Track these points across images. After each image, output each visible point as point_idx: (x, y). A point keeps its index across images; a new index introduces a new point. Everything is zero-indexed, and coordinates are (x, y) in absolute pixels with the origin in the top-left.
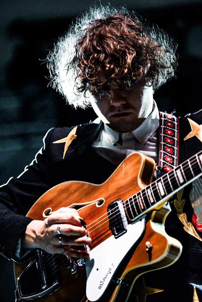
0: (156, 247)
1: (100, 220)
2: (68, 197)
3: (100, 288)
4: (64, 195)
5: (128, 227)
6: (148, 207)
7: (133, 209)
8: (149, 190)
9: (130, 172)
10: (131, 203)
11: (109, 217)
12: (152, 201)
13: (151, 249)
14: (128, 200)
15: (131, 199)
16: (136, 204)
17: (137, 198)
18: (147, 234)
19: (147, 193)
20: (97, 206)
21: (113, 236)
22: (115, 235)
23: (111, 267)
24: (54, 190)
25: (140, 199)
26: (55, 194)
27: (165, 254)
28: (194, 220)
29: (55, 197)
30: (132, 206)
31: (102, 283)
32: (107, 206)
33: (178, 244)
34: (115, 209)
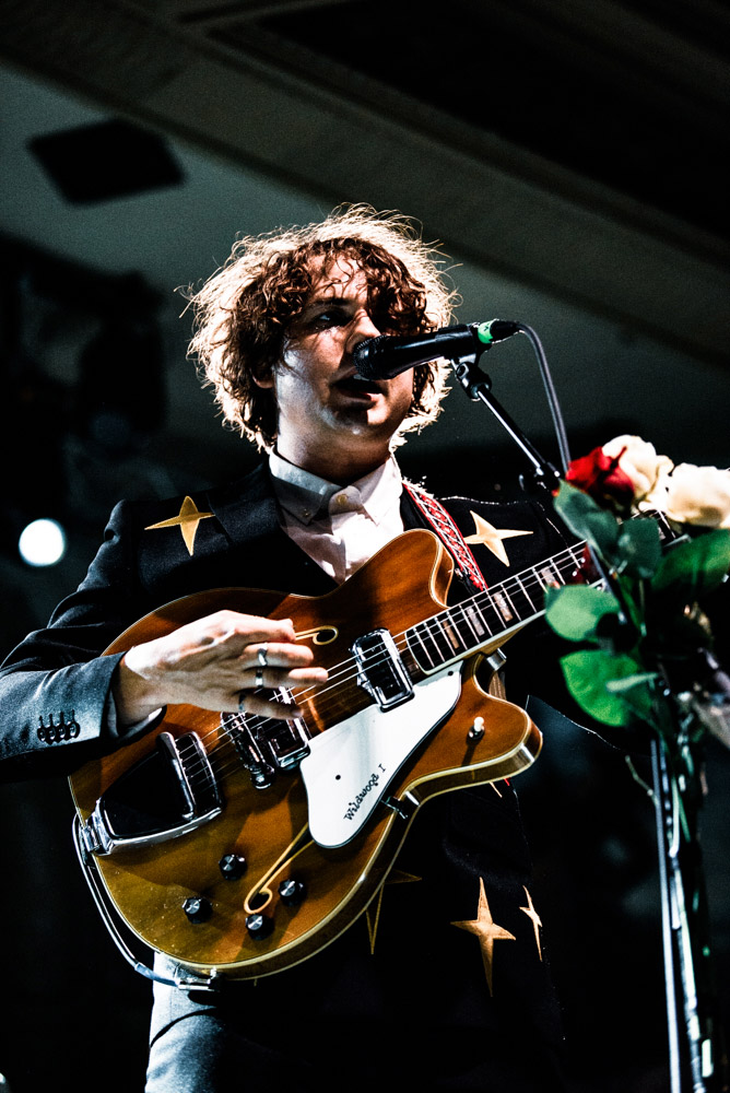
6: (471, 643)
7: (431, 649)
8: (470, 609)
10: (424, 635)
12: (481, 632)
14: (414, 628)
15: (419, 628)
17: (440, 626)
19: (467, 615)
20: (317, 642)
22: (383, 704)
25: (448, 628)
30: (428, 643)
31: (353, 806)
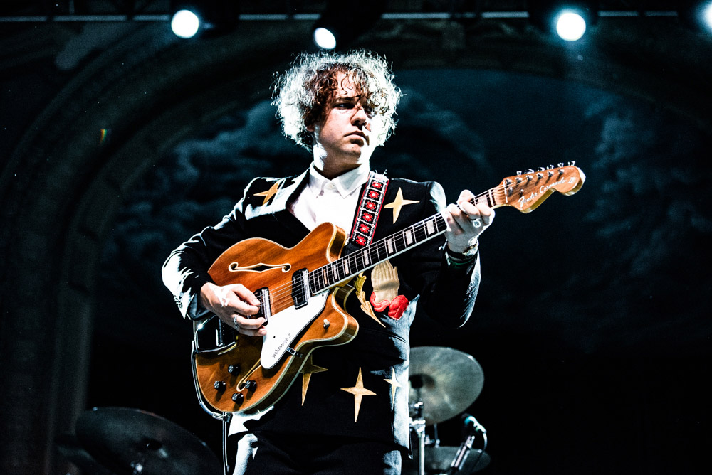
0: (334, 325)
1: (283, 287)
2: (256, 255)
3: (274, 356)
4: (252, 252)
5: (310, 300)
6: (332, 283)
7: (317, 283)
8: (334, 265)
9: (319, 242)
10: (316, 276)
11: (293, 286)
13: (327, 327)
14: (313, 272)
15: (316, 272)
16: (321, 278)
17: (322, 272)
18: (326, 310)
19: (333, 269)
20: (284, 271)
21: (294, 307)
22: (296, 306)
23: (288, 337)
24: (242, 245)
25: (325, 273)
26: (242, 249)
27: (341, 333)
28: (372, 299)
29: (243, 252)
32: (292, 274)
33: (355, 323)
34: (300, 279)
